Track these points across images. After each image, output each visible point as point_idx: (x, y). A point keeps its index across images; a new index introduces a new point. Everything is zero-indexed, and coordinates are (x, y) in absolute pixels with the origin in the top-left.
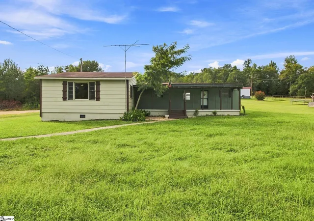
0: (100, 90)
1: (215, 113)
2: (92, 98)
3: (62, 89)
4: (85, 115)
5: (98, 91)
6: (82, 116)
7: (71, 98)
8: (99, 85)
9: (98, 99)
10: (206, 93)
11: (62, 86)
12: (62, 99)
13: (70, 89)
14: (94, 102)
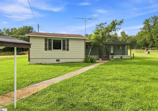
0: (69, 44)
1: (121, 57)
2: (64, 49)
3: (44, 43)
4: (59, 60)
5: (68, 45)
6: (58, 60)
7: (50, 49)
8: (69, 41)
9: (68, 50)
10: (112, 47)
11: (44, 41)
12: (44, 49)
13: (50, 43)
14: (65, 52)
